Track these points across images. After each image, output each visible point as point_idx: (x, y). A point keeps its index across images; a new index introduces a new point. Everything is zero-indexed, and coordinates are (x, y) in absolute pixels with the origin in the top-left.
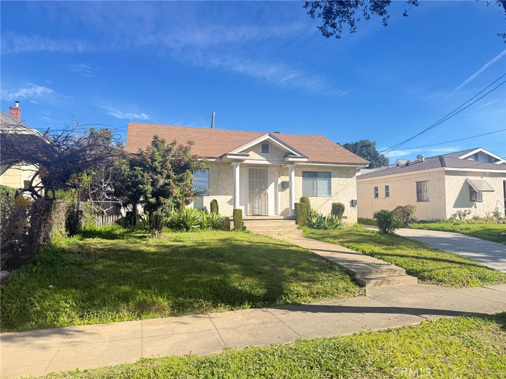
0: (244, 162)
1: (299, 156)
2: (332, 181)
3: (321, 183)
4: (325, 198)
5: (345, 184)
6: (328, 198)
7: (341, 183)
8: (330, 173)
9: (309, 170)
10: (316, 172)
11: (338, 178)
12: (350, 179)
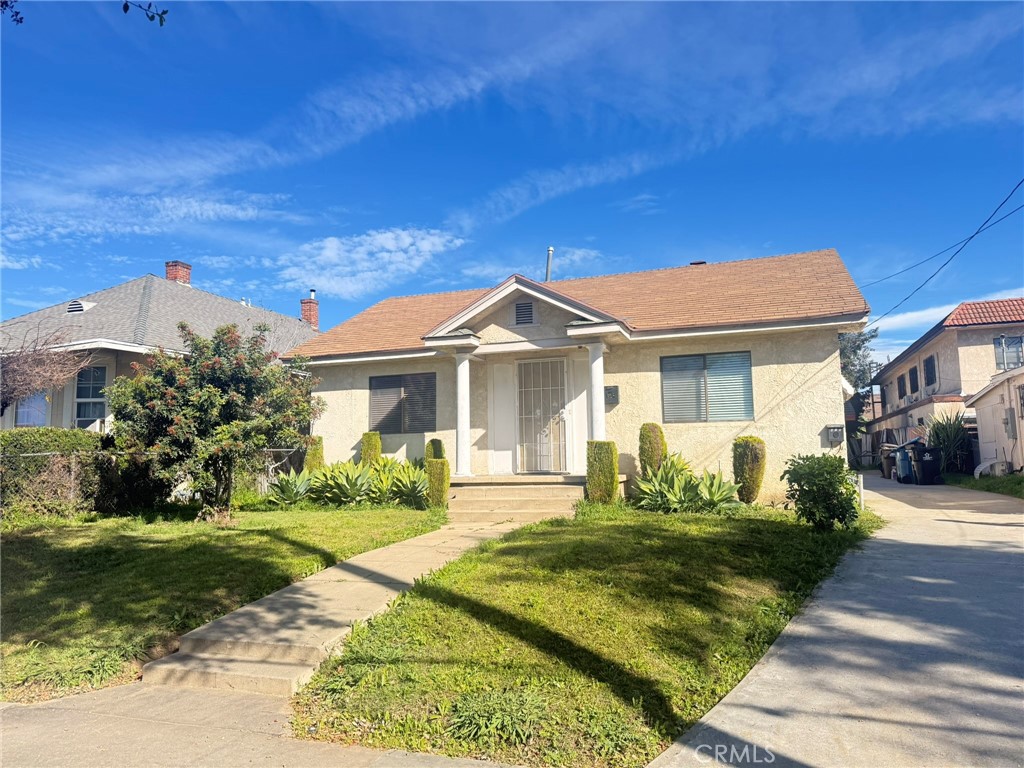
0: (477, 351)
1: (596, 320)
2: (753, 375)
3: (720, 386)
4: (733, 424)
5: (800, 379)
6: (747, 423)
7: (788, 378)
8: (749, 352)
9: (679, 351)
10: (703, 356)
11: (775, 366)
12: (818, 366)
